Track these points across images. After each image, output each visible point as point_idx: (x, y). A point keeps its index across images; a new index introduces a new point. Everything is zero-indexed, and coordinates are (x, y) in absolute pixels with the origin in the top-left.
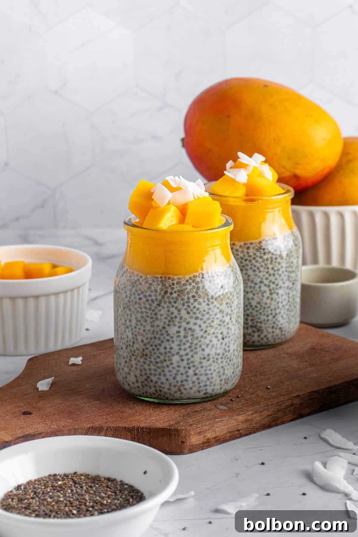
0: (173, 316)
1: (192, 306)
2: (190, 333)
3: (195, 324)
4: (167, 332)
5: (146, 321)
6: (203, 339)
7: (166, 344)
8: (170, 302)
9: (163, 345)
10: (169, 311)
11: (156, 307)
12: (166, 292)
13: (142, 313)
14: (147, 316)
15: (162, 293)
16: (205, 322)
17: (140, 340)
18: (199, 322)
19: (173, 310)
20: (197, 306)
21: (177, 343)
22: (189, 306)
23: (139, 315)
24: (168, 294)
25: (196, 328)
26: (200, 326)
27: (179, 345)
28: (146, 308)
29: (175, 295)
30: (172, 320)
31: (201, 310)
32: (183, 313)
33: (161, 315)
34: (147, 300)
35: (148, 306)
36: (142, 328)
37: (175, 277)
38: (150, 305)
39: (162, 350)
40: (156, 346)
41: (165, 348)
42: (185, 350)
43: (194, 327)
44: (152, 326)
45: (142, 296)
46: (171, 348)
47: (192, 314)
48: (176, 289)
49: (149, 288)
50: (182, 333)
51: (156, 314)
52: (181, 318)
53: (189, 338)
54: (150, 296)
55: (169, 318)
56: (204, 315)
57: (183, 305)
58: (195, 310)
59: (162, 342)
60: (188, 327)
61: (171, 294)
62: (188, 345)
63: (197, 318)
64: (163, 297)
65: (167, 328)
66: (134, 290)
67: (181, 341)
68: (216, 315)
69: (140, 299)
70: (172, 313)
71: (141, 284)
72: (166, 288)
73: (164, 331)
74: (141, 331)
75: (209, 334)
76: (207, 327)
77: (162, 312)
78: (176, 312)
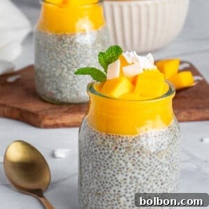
0: (121, 167)
1: (137, 160)
2: (135, 180)
3: (139, 174)
4: (116, 178)
5: (100, 169)
6: (145, 186)
7: (115, 188)
8: (119, 156)
9: (113, 189)
10: (118, 163)
11: (108, 159)
12: (116, 148)
13: (97, 162)
14: (101, 165)
15: (114, 148)
16: (147, 172)
17: (95, 182)
18: (142, 172)
19: (121, 162)
20: (141, 160)
21: (124, 187)
22: (134, 160)
23: (95, 163)
24: (118, 150)
25: (140, 176)
26: (143, 175)
27: (125, 189)
28: (100, 158)
29: (123, 151)
30: (120, 170)
31: (144, 162)
32: (130, 165)
33: (112, 166)
34: (101, 153)
35: (102, 157)
36: (97, 173)
37: (125, 136)
38: (104, 157)
39: (112, 192)
40: (107, 188)
41: (115, 191)
42: (130, 193)
43: (137, 176)
44: (105, 173)
45: (97, 149)
46: (119, 191)
47: (136, 167)
48: (124, 146)
49: (103, 143)
50: (128, 180)
51: (107, 164)
52: (128, 169)
53: (134, 184)
54: (103, 149)
55: (118, 168)
56: (147, 167)
57: (130, 159)
58: (139, 163)
59: (112, 186)
60: (133, 175)
61: (120, 149)
62: (133, 189)
63: (140, 169)
64: (114, 152)
65: (117, 176)
66: (91, 143)
67: (127, 186)
68: (156, 166)
69: (96, 151)
70: (121, 165)
71: (96, 139)
72: (117, 144)
73: (114, 178)
74: (96, 176)
75: (150, 182)
76: (149, 176)
77: (112, 163)
78: (124, 164)
